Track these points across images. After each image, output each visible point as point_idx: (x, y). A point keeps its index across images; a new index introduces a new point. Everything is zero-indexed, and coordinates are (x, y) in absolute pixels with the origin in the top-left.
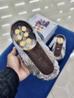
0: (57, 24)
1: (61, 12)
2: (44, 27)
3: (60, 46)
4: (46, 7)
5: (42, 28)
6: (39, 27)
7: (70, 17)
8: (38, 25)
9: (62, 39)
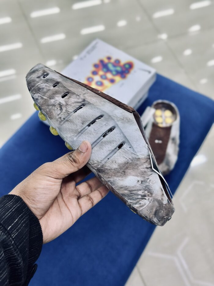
0: (153, 71)
1: (164, 36)
2: (118, 78)
3: (162, 133)
4: (122, 23)
5: (112, 81)
6: (104, 77)
7: (188, 52)
8: (101, 73)
9: (168, 113)
